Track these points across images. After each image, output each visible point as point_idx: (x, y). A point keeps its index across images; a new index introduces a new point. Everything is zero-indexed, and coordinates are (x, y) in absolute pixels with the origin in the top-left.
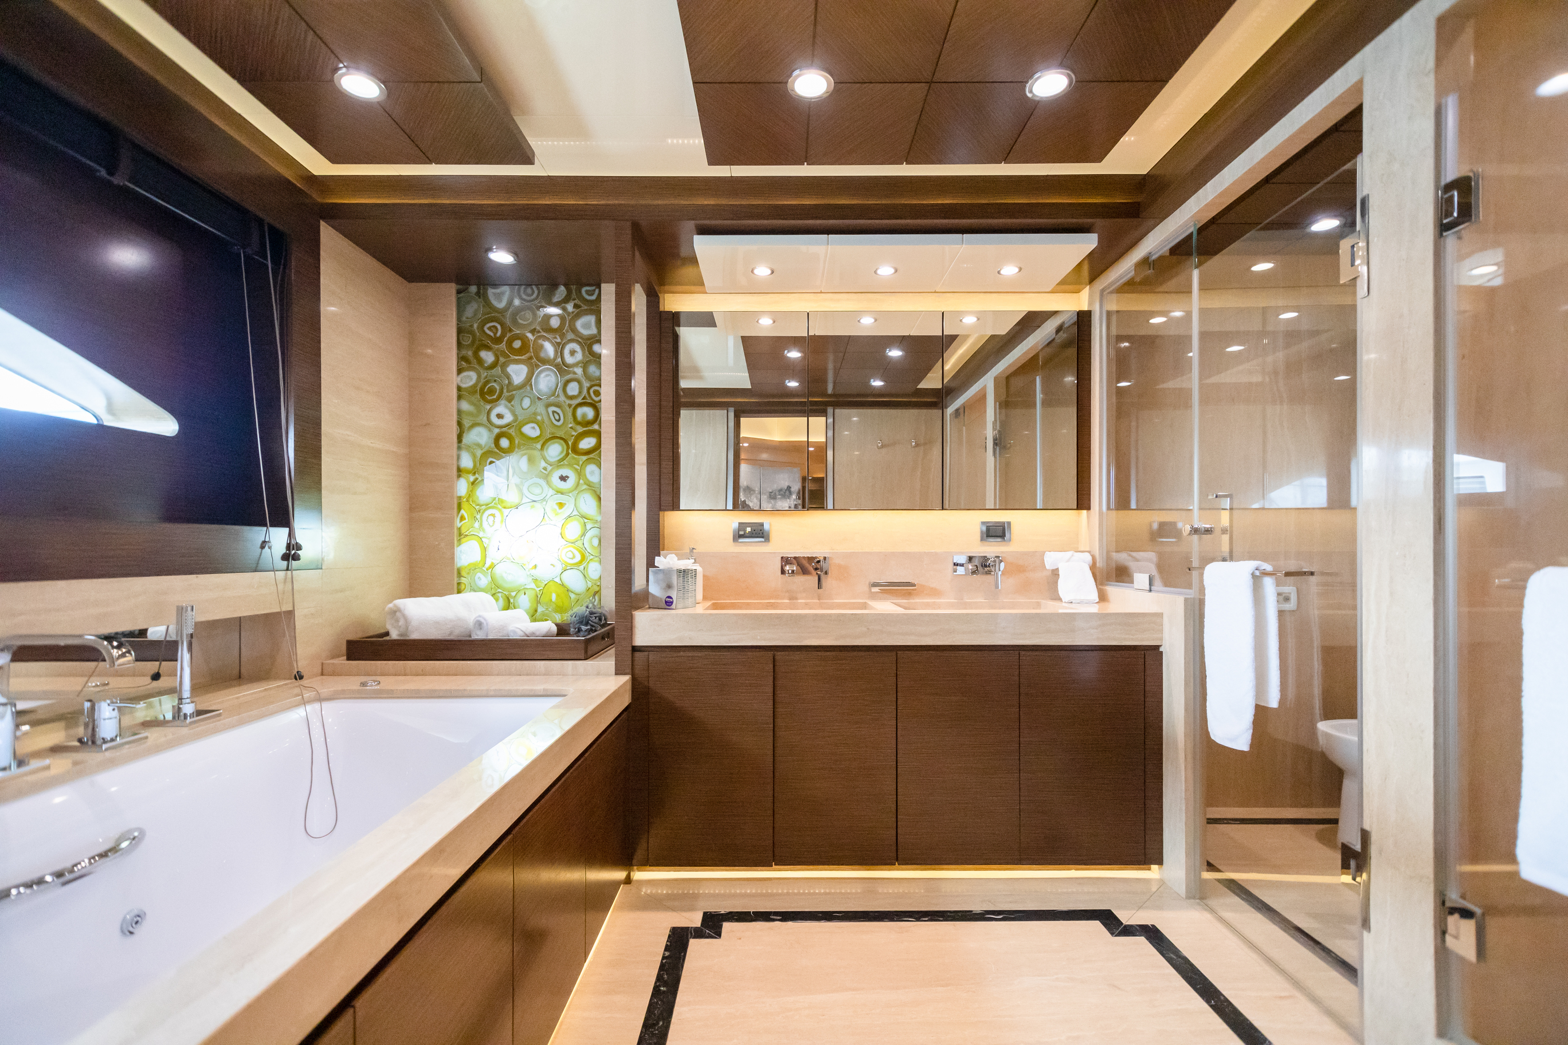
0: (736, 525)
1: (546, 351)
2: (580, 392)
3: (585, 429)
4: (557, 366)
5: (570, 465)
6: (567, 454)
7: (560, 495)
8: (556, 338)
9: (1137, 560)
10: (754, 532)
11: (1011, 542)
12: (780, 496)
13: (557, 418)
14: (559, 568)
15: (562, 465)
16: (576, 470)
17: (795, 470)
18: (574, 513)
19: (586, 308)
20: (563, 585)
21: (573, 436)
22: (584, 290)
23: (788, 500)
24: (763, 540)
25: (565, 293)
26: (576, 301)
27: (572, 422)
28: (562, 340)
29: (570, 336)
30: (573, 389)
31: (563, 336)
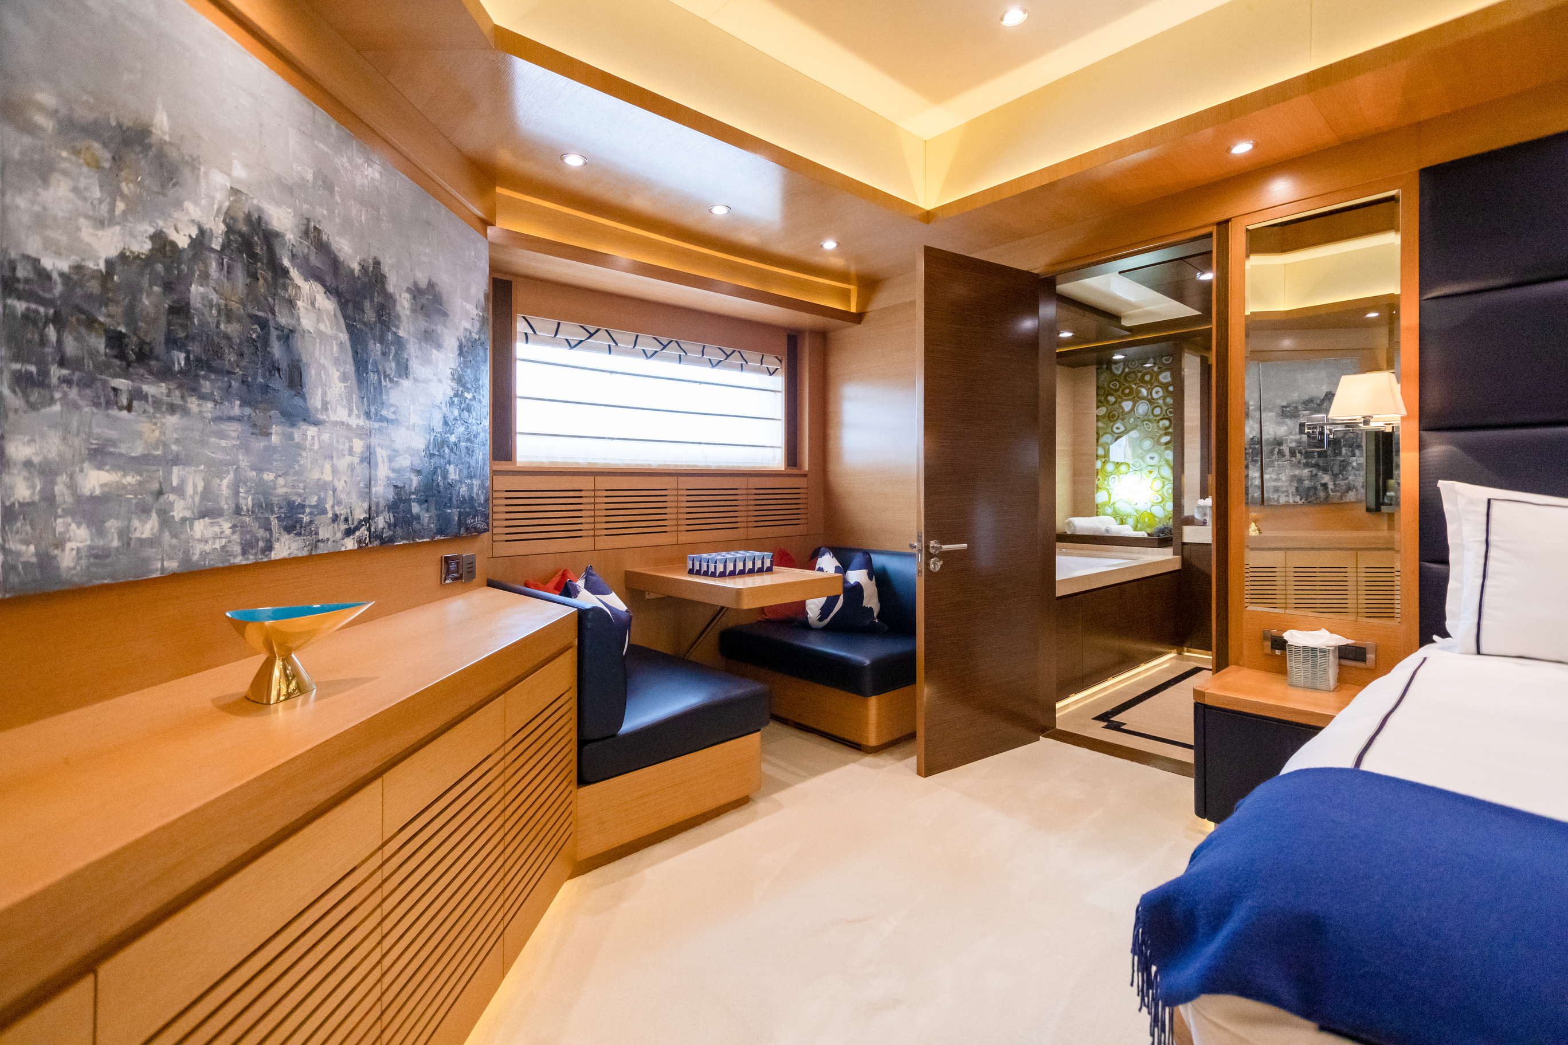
1: (1142, 393)
2: (1161, 413)
3: (1164, 432)
4: (1149, 401)
5: (1156, 451)
6: (1154, 446)
7: (1150, 467)
8: (1148, 386)
13: (1148, 427)
14: (1149, 505)
15: (1151, 451)
16: (1159, 453)
18: (1158, 476)
19: (1165, 368)
21: (1157, 436)
22: (1163, 359)
25: (1153, 362)
26: (1159, 365)
27: (1157, 429)
29: (1157, 384)
30: (1157, 411)
31: (1152, 384)
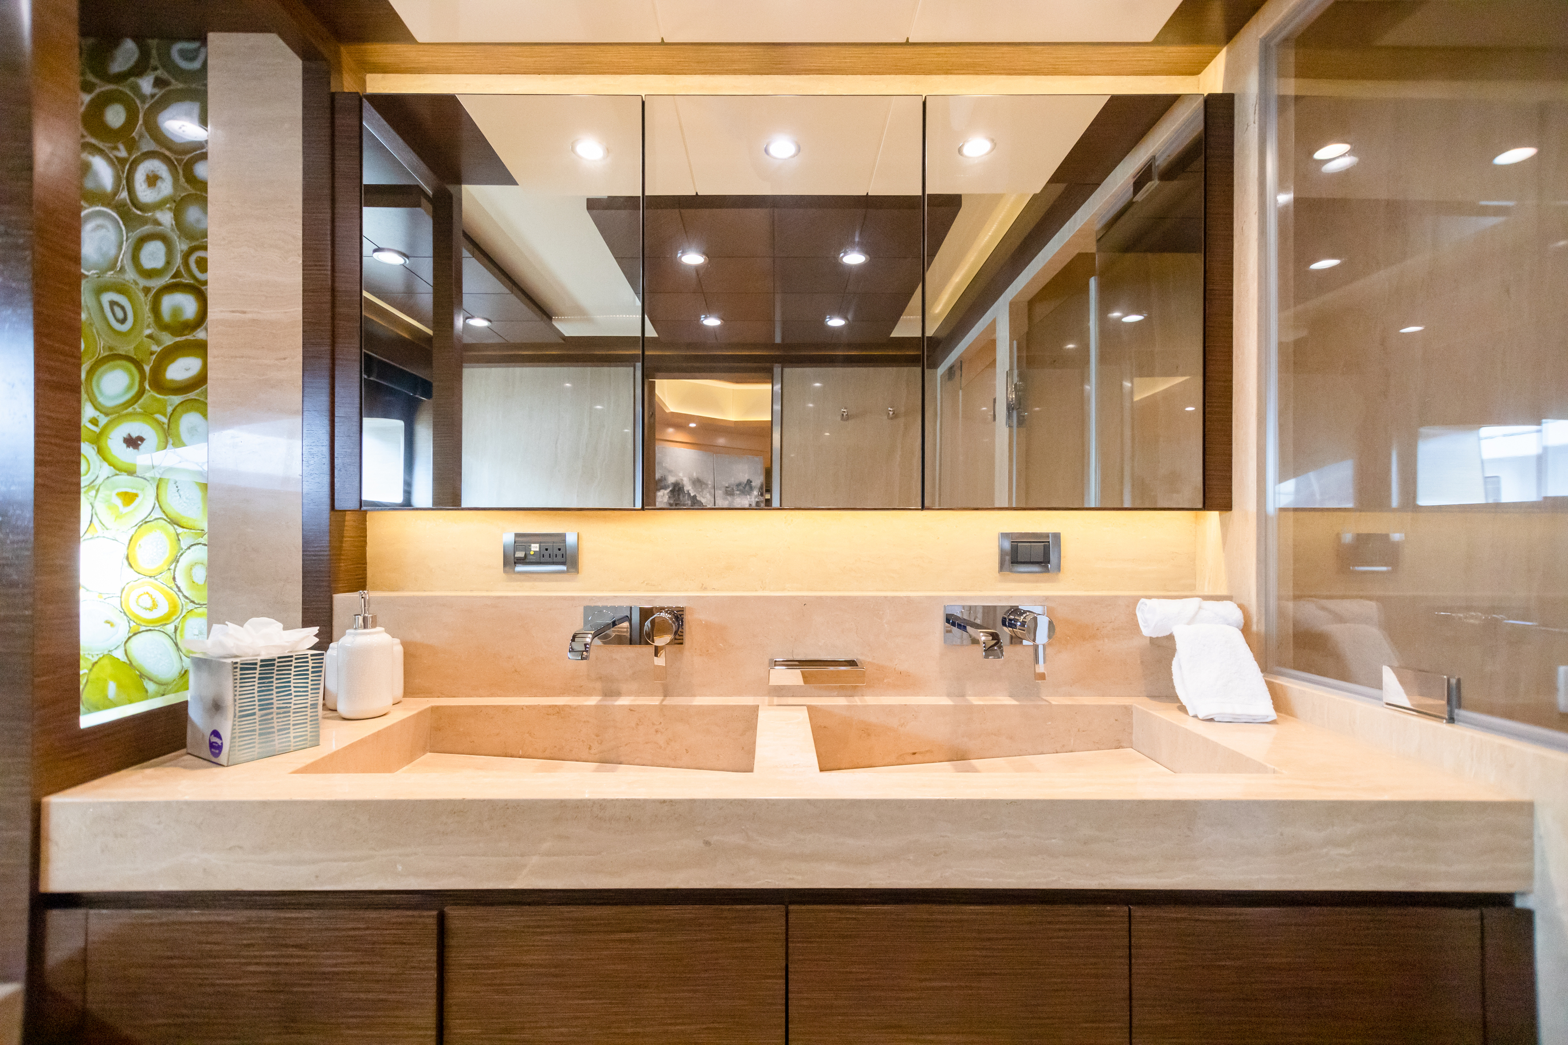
0: (509, 538)
1: (96, 175)
2: (168, 263)
3: (178, 339)
4: (122, 210)
5: (147, 414)
6: (141, 392)
7: (124, 478)
8: (116, 148)
9: (1340, 619)
10: (547, 553)
11: (1061, 575)
12: (738, 492)
13: (120, 314)
14: (123, 630)
15: (130, 414)
16: (160, 424)
17: (757, 459)
18: (154, 516)
19: (180, 86)
20: (131, 664)
21: (152, 353)
22: (177, 47)
23: (748, 497)
24: (563, 568)
25: (136, 56)
26: (159, 72)
27: (153, 324)
28: (130, 150)
29: (148, 145)
30: (153, 255)
31: (131, 145)
